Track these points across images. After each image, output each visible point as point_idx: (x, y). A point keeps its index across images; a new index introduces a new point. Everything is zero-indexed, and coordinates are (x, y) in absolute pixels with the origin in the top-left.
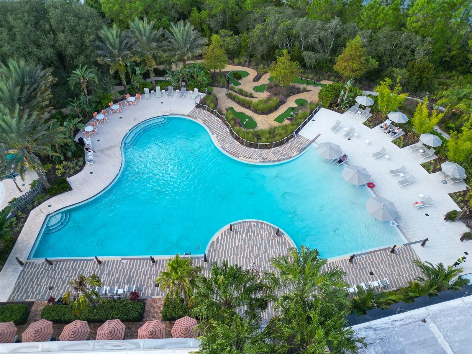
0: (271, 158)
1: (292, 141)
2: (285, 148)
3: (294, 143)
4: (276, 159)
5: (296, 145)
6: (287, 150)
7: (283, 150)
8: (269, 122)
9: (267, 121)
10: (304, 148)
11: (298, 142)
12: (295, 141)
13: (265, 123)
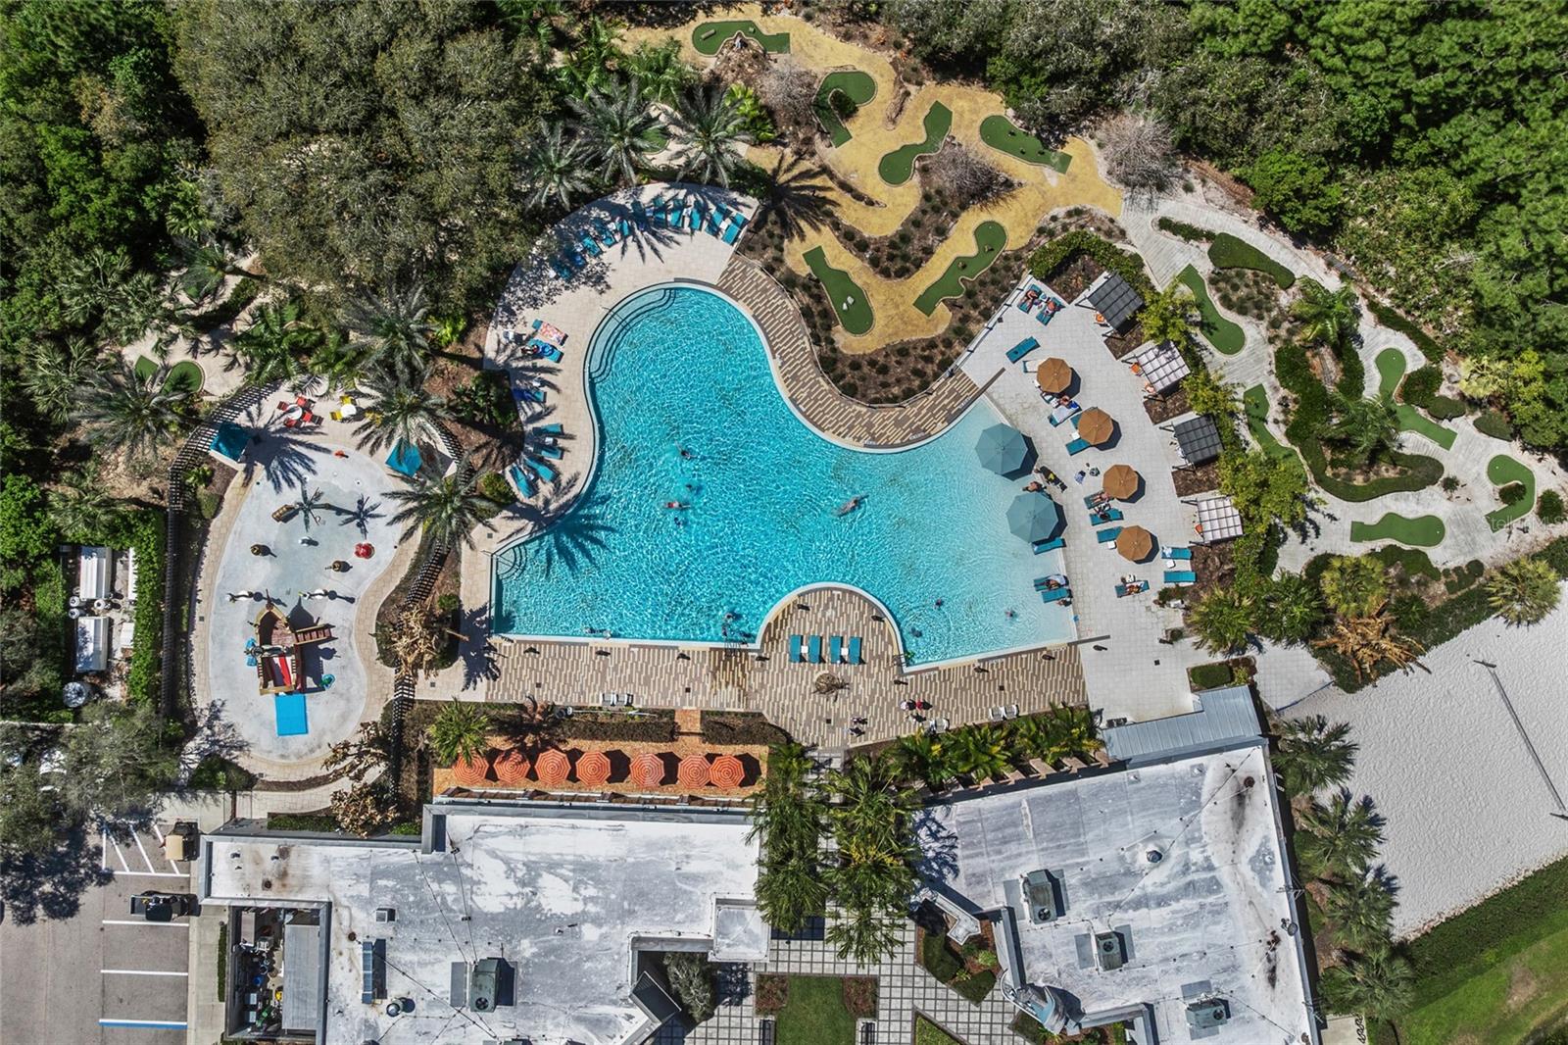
0: (889, 436)
1: (939, 388)
3: (944, 392)
4: (899, 441)
5: (946, 401)
6: (924, 415)
7: (916, 415)
8: (901, 308)
9: (897, 306)
10: (961, 411)
11: (951, 392)
12: (946, 389)
13: (893, 312)
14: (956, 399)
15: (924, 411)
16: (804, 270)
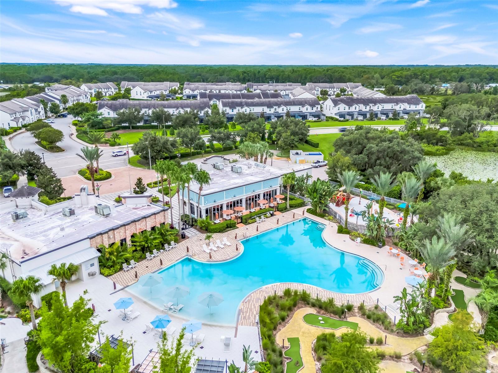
0: (257, 294)
1: (255, 316)
2: (255, 307)
3: (252, 316)
4: (252, 295)
5: (248, 314)
6: (251, 306)
7: (254, 305)
8: (301, 333)
9: (303, 333)
10: (239, 315)
11: (249, 318)
12: (252, 318)
13: (302, 330)
14: (245, 318)
15: (253, 307)
16: (350, 319)
